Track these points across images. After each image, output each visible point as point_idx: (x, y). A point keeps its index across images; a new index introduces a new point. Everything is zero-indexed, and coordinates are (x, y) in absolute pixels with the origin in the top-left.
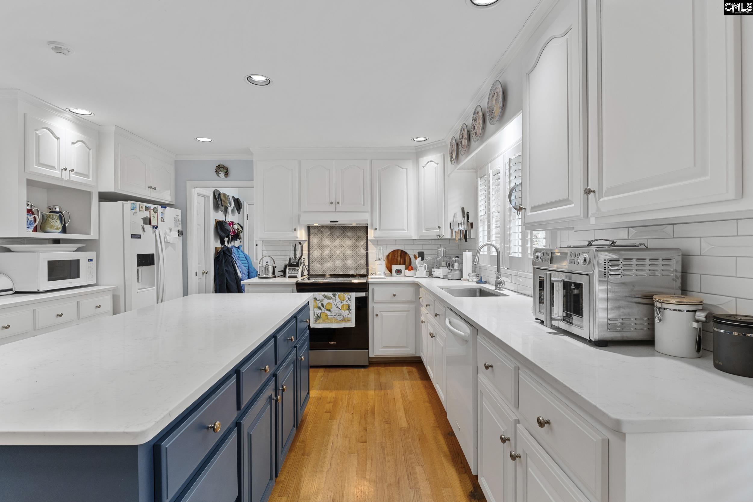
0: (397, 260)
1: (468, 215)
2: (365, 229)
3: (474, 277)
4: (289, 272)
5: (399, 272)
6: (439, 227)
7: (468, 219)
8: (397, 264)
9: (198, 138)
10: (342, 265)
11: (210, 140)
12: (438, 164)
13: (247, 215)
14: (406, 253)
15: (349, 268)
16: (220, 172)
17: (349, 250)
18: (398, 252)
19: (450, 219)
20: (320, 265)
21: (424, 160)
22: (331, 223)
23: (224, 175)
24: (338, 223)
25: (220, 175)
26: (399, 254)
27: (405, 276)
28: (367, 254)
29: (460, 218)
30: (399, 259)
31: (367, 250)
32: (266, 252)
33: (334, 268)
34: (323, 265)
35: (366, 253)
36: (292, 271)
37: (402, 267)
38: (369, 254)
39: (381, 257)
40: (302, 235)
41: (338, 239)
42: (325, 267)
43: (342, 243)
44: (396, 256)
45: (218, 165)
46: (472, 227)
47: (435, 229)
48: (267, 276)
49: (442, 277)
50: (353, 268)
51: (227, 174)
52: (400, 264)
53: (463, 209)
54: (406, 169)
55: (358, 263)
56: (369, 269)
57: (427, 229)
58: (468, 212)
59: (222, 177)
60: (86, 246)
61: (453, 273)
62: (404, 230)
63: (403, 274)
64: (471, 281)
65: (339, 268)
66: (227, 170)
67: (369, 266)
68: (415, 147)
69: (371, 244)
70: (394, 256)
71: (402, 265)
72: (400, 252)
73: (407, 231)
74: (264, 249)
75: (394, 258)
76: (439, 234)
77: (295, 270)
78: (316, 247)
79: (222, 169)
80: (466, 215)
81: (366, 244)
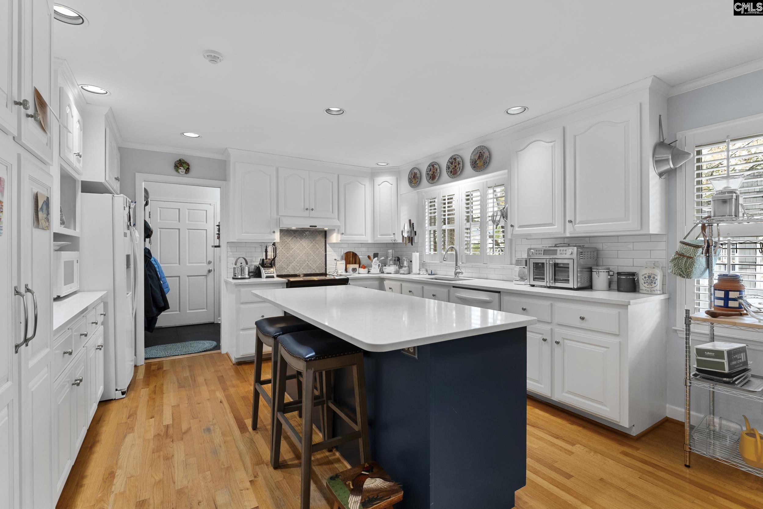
0: (350, 261)
1: (413, 225)
2: (325, 234)
3: (424, 271)
4: (266, 272)
5: (354, 270)
6: (394, 234)
7: (413, 228)
8: (350, 264)
9: (185, 133)
10: (304, 265)
11: (198, 136)
12: (392, 185)
13: (150, 212)
14: (356, 255)
15: (310, 268)
16: (181, 168)
17: (311, 252)
18: (350, 253)
19: (402, 228)
20: (284, 266)
21: (380, 180)
22: (311, 227)
23: (184, 171)
24: (316, 227)
25: (180, 171)
26: (351, 255)
27: (359, 273)
28: (326, 255)
29: (407, 228)
30: (351, 259)
31: (326, 252)
32: (231, 253)
33: (298, 268)
34: (288, 265)
35: (324, 254)
36: (268, 271)
37: (356, 266)
38: (327, 255)
39: (339, 258)
40: (277, 237)
41: (301, 242)
42: (290, 267)
43: (304, 245)
44: (349, 257)
45: (178, 160)
46: (416, 235)
47: (390, 235)
48: (243, 277)
49: (393, 272)
50: (314, 268)
51: (187, 170)
52: (352, 264)
53: (410, 221)
54: (365, 185)
55: (318, 263)
56: (327, 269)
57: (382, 235)
58: (413, 223)
59: (182, 173)
60: (70, 244)
61: (403, 269)
62: (362, 235)
63: (357, 272)
64: (422, 274)
65: (302, 268)
66: (189, 166)
67: (327, 266)
68: (371, 168)
69: (329, 246)
70: (348, 257)
71: (354, 264)
72: (352, 253)
73: (365, 236)
74: (229, 250)
75: (348, 259)
76: (393, 239)
77: (270, 271)
78: (281, 249)
79: (184, 165)
80: (411, 225)
81: (324, 246)
